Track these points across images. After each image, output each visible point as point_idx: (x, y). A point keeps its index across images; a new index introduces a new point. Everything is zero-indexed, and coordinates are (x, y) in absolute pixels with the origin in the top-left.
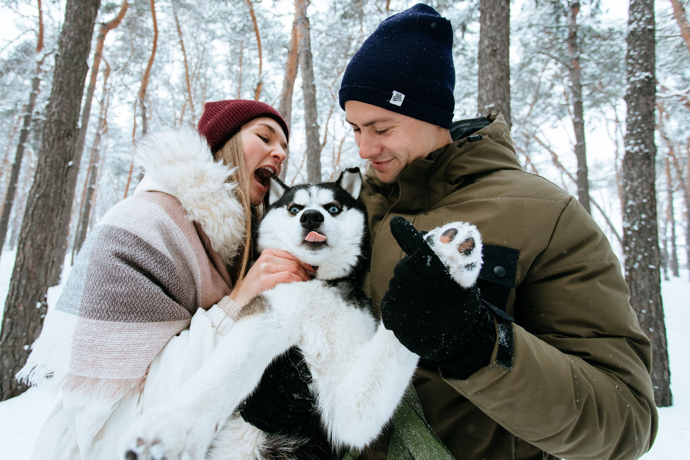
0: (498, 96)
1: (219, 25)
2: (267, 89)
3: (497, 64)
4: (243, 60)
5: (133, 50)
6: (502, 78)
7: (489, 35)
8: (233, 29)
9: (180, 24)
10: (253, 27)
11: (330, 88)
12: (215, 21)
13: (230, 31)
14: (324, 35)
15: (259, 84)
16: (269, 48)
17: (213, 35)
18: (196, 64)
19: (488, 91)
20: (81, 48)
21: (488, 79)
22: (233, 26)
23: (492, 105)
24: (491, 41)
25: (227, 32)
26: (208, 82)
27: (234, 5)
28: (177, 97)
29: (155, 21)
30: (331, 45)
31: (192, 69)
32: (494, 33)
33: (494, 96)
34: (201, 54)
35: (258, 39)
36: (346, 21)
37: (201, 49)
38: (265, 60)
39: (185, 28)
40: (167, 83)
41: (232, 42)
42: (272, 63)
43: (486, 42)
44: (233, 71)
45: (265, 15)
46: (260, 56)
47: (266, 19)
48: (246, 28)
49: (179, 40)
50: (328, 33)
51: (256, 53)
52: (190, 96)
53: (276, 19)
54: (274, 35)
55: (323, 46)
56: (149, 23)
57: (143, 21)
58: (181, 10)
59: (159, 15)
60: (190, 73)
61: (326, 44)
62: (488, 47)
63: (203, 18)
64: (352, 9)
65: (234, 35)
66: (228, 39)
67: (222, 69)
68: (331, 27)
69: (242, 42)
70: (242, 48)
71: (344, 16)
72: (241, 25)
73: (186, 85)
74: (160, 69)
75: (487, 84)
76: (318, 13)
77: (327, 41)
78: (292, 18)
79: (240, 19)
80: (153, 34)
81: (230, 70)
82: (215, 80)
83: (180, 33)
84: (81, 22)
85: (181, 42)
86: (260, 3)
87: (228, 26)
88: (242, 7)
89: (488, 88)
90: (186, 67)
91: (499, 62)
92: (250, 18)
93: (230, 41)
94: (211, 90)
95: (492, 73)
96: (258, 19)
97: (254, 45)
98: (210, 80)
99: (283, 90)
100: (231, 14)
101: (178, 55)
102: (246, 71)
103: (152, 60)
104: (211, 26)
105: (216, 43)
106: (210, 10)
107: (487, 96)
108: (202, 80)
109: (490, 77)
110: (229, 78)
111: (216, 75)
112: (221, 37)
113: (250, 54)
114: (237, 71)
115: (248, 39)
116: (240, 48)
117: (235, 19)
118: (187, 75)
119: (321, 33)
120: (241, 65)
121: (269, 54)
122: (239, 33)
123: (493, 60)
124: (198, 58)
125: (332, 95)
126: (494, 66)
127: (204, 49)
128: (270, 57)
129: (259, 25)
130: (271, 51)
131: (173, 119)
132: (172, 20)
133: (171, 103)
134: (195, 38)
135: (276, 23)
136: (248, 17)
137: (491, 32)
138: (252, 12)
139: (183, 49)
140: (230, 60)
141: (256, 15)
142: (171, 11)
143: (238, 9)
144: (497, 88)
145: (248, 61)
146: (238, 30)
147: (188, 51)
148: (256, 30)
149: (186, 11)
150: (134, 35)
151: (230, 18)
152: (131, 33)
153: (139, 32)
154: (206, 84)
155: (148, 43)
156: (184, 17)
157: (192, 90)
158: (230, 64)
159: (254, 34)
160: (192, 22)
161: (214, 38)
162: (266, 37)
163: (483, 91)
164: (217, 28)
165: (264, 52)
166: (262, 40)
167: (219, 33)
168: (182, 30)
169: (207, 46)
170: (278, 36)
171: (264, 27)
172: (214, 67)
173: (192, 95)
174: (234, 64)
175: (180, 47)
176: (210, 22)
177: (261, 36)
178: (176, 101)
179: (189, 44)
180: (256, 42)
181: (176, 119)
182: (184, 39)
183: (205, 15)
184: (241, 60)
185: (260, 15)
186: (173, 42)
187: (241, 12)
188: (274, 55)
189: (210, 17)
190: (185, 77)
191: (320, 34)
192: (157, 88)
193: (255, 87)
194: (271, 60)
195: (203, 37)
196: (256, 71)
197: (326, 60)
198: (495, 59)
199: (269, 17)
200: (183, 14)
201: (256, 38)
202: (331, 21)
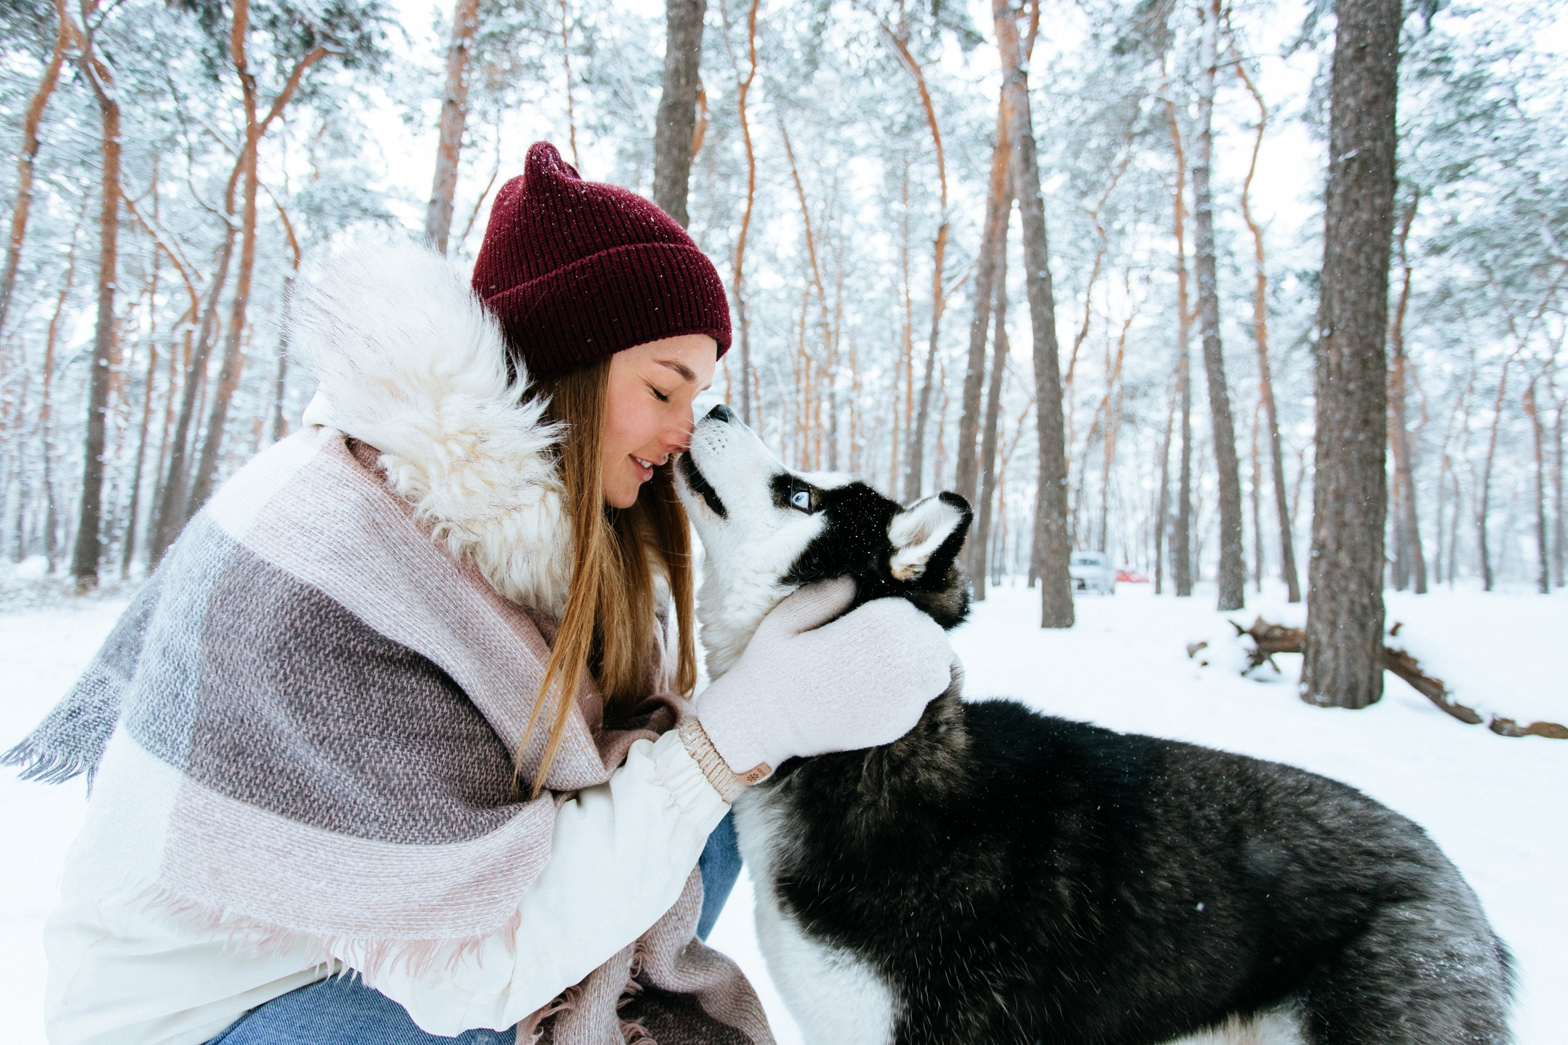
0: (1366, 134)
1: (860, 127)
2: (959, 239)
3: (1365, 74)
4: (911, 189)
5: (715, 206)
6: (1376, 98)
7: (1352, 22)
8: (887, 129)
9: (791, 138)
10: (925, 117)
11: (1094, 215)
12: (849, 121)
13: (881, 134)
14: (1076, 101)
15: (943, 229)
16: (960, 151)
17: (850, 150)
18: (823, 211)
19: (1345, 129)
20: (678, 191)
21: (1347, 107)
22: (887, 124)
23: (1352, 154)
24: (1355, 33)
25: (877, 137)
26: (846, 244)
27: (886, 81)
28: (791, 282)
29: (748, 143)
30: (1094, 120)
31: (817, 223)
32: (1361, 17)
33: (1357, 135)
34: (830, 192)
35: (937, 140)
36: (1127, 58)
37: (829, 181)
38: (952, 179)
39: (798, 147)
40: (772, 258)
41: (888, 155)
42: (969, 183)
43: (1346, 38)
44: (893, 214)
45: (950, 87)
46: (942, 176)
47: (951, 94)
48: (912, 122)
49: (790, 170)
50: (1086, 95)
51: (933, 169)
52: (816, 274)
53: (973, 90)
54: (968, 123)
55: (1075, 127)
56: (738, 148)
57: (725, 149)
58: (791, 113)
59: (754, 131)
60: (813, 229)
61: (1083, 119)
62: (1348, 45)
63: (830, 119)
64: (1136, 29)
65: (889, 143)
66: (878, 151)
67: (870, 213)
68: (1092, 80)
69: (906, 151)
70: (907, 164)
71: (1119, 50)
72: (901, 119)
73: (807, 255)
74: (760, 232)
75: (1343, 116)
76: (1060, 56)
77: (1084, 112)
78: (999, 80)
79: (899, 106)
80: (746, 168)
81: (886, 214)
82: (858, 238)
83: (791, 156)
84: (675, 152)
85: (795, 173)
86: (938, 64)
87: (877, 125)
88: (903, 81)
89: (1345, 124)
90: (807, 220)
91: (1369, 70)
92: (920, 100)
93: (882, 155)
94: (853, 258)
95: (1355, 93)
96: (935, 97)
97: (928, 153)
98: (849, 239)
99: (986, 225)
100: (882, 99)
101: (790, 201)
102: (916, 209)
103: (747, 218)
104: (847, 132)
105: (856, 163)
106: (843, 99)
107: (1345, 139)
108: (835, 242)
109: (1351, 101)
110: (886, 229)
111: (860, 226)
112: (866, 149)
113: (923, 173)
114: (899, 213)
115: (918, 143)
116: (902, 166)
117: (890, 109)
118: (809, 234)
119: (1068, 97)
120: (905, 200)
121: (961, 166)
122: (898, 134)
123: (1359, 68)
124: (825, 200)
125: (1100, 229)
126: (1360, 79)
127: (836, 181)
128: (964, 172)
129: (938, 111)
130: (966, 160)
131: (787, 325)
132: (776, 135)
133: (782, 295)
134: (818, 162)
135: (972, 98)
136: (914, 98)
137: (1356, 16)
138: (922, 84)
139: (799, 187)
140: (885, 193)
141: (929, 89)
142: (773, 119)
143: (895, 87)
144: (1365, 119)
145: (920, 190)
146: (896, 129)
147: (807, 189)
148: (932, 121)
149: (799, 113)
150: (714, 177)
151: (880, 108)
152: (708, 176)
153: (723, 169)
154: (842, 249)
155: (737, 187)
156: (797, 124)
157: (819, 262)
158: (885, 201)
159: (928, 130)
160: (812, 131)
161: (852, 154)
162: (952, 132)
163: (1336, 131)
164: (857, 134)
165: (950, 164)
166: (944, 140)
167: (860, 142)
168: (794, 150)
169: (841, 173)
170: (975, 125)
171: (948, 112)
172: (855, 214)
173: (820, 271)
174: (890, 202)
175: (792, 183)
176: (843, 123)
177: (940, 130)
178: (790, 289)
179: (810, 176)
180: (933, 147)
181: (793, 324)
182: (798, 167)
183: (834, 113)
184: (905, 190)
185: (937, 89)
186: (780, 177)
187: (902, 91)
188: (971, 166)
189: (843, 114)
190: (805, 241)
191: (1066, 101)
192: (756, 270)
193: (935, 236)
194: (965, 178)
195: (832, 156)
196: (934, 207)
197: (1084, 155)
198: (1363, 65)
199: (957, 89)
200: (794, 120)
201: (932, 138)
202: (1092, 67)
